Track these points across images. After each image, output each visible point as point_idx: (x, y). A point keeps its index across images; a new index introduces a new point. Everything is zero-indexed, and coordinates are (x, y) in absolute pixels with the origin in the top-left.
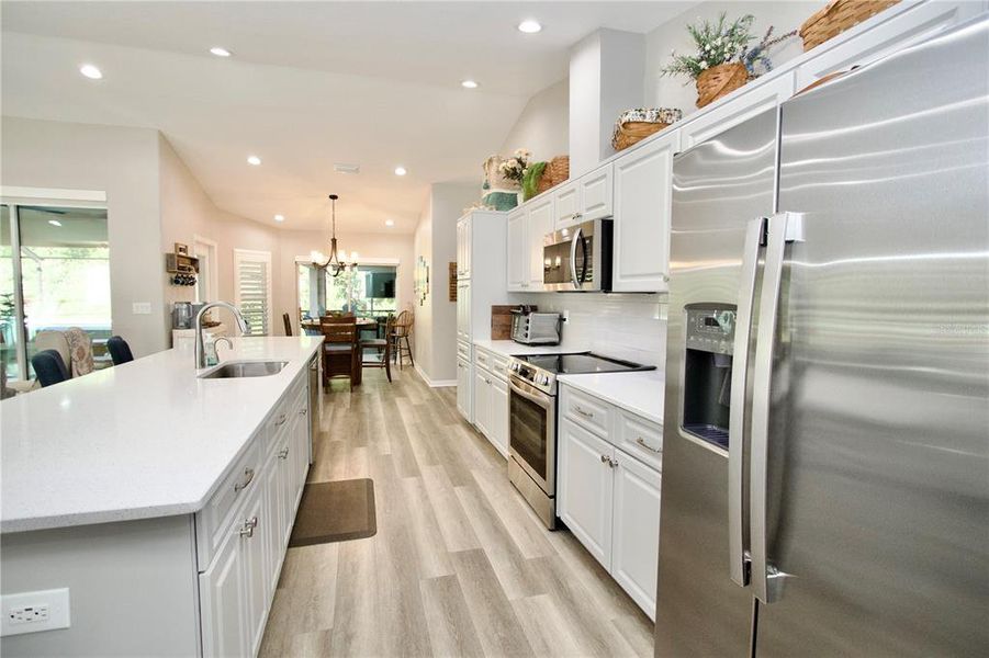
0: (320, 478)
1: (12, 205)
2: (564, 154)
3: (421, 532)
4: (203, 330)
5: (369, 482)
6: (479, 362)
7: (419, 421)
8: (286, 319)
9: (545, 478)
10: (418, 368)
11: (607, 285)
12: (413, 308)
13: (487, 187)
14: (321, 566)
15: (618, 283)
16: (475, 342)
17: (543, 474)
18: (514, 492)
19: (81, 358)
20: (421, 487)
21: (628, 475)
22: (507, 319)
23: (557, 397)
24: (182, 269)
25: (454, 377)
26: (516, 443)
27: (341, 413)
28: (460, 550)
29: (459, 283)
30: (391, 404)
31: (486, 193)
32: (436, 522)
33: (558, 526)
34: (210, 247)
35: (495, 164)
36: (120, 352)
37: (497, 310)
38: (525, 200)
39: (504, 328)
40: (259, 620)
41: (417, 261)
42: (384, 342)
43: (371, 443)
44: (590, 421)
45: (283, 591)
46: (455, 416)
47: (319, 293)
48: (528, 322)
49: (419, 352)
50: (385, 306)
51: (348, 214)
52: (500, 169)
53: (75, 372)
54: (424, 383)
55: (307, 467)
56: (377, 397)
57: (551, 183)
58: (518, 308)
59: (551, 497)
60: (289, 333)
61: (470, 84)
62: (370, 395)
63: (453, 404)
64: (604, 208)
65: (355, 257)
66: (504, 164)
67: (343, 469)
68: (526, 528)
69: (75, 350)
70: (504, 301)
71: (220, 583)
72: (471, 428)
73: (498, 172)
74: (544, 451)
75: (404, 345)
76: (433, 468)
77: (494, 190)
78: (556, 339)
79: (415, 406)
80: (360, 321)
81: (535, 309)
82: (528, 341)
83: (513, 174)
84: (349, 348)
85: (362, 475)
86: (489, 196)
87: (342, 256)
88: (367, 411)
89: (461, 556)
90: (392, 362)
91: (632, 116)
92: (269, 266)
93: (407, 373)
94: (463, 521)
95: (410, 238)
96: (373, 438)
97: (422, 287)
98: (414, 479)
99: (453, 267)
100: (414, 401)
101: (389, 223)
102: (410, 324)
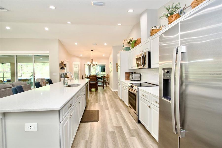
0: (88, 109)
1: (33, 55)
2: (139, 38)
3: (108, 122)
4: (65, 79)
5: (98, 111)
6: (122, 85)
7: (109, 98)
8: (82, 76)
9: (136, 111)
10: (110, 87)
11: (149, 66)
12: (109, 74)
13: (124, 46)
14: (87, 127)
15: (152, 66)
16: (121, 80)
17: (135, 110)
18: (130, 114)
19: (44, 84)
20: (109, 112)
21: (153, 110)
22: (129, 75)
23: (138, 92)
24: (63, 66)
25: (117, 89)
26: (130, 103)
27: (93, 96)
28: (117, 126)
29: (118, 68)
30: (104, 95)
31: (124, 47)
32: (111, 119)
33: (139, 122)
34: (68, 62)
35: (125, 41)
36: (50, 82)
37: (126, 73)
38: (132, 48)
39: (128, 77)
40: (73, 136)
41: (110, 63)
42: (103, 81)
43: (99, 103)
44: (145, 97)
45: (79, 132)
46: (117, 97)
47: (90, 71)
48: (133, 76)
49: (110, 83)
50: (103, 74)
51: (95, 54)
52: (127, 42)
53: (42, 85)
54: (111, 90)
55: (85, 107)
56: (101, 93)
57: (137, 44)
58: (131, 73)
59: (137, 115)
60: (83, 79)
61: (119, 24)
62: (99, 92)
63: (117, 95)
64: (148, 49)
65: (96, 63)
66: (127, 41)
67: (93, 107)
68: (132, 122)
69: (43, 82)
70: (128, 71)
71: (64, 126)
72: (121, 100)
73: (126, 43)
74: (136, 104)
75: (107, 82)
76: (112, 108)
77: (125, 47)
78: (140, 80)
79: (109, 95)
80: (97, 76)
81: (135, 73)
82: (133, 80)
83: (129, 43)
84: (95, 82)
85: (97, 109)
86: (124, 48)
87: (94, 63)
88: (99, 96)
89: (117, 127)
90: (104, 86)
91: (154, 28)
92: (79, 65)
93: (107, 88)
94: (117, 120)
95: (108, 58)
96: (99, 101)
97: (111, 69)
98: (107, 110)
99: (117, 64)
100: (109, 94)
101: (104, 55)
102: (108, 78)
